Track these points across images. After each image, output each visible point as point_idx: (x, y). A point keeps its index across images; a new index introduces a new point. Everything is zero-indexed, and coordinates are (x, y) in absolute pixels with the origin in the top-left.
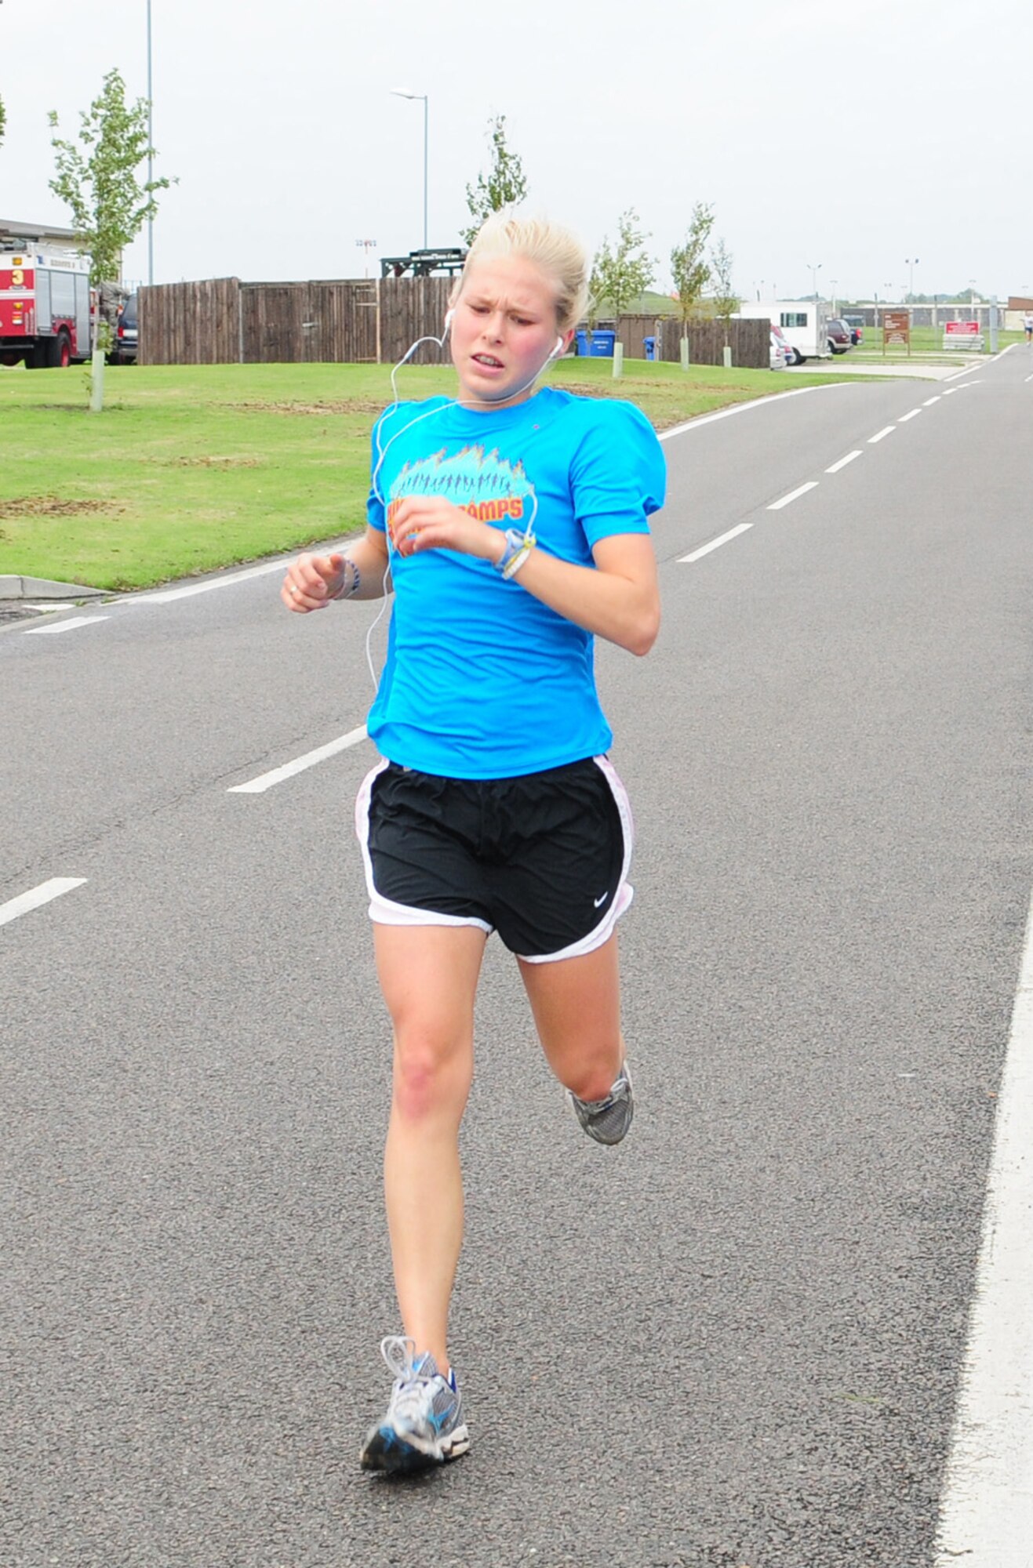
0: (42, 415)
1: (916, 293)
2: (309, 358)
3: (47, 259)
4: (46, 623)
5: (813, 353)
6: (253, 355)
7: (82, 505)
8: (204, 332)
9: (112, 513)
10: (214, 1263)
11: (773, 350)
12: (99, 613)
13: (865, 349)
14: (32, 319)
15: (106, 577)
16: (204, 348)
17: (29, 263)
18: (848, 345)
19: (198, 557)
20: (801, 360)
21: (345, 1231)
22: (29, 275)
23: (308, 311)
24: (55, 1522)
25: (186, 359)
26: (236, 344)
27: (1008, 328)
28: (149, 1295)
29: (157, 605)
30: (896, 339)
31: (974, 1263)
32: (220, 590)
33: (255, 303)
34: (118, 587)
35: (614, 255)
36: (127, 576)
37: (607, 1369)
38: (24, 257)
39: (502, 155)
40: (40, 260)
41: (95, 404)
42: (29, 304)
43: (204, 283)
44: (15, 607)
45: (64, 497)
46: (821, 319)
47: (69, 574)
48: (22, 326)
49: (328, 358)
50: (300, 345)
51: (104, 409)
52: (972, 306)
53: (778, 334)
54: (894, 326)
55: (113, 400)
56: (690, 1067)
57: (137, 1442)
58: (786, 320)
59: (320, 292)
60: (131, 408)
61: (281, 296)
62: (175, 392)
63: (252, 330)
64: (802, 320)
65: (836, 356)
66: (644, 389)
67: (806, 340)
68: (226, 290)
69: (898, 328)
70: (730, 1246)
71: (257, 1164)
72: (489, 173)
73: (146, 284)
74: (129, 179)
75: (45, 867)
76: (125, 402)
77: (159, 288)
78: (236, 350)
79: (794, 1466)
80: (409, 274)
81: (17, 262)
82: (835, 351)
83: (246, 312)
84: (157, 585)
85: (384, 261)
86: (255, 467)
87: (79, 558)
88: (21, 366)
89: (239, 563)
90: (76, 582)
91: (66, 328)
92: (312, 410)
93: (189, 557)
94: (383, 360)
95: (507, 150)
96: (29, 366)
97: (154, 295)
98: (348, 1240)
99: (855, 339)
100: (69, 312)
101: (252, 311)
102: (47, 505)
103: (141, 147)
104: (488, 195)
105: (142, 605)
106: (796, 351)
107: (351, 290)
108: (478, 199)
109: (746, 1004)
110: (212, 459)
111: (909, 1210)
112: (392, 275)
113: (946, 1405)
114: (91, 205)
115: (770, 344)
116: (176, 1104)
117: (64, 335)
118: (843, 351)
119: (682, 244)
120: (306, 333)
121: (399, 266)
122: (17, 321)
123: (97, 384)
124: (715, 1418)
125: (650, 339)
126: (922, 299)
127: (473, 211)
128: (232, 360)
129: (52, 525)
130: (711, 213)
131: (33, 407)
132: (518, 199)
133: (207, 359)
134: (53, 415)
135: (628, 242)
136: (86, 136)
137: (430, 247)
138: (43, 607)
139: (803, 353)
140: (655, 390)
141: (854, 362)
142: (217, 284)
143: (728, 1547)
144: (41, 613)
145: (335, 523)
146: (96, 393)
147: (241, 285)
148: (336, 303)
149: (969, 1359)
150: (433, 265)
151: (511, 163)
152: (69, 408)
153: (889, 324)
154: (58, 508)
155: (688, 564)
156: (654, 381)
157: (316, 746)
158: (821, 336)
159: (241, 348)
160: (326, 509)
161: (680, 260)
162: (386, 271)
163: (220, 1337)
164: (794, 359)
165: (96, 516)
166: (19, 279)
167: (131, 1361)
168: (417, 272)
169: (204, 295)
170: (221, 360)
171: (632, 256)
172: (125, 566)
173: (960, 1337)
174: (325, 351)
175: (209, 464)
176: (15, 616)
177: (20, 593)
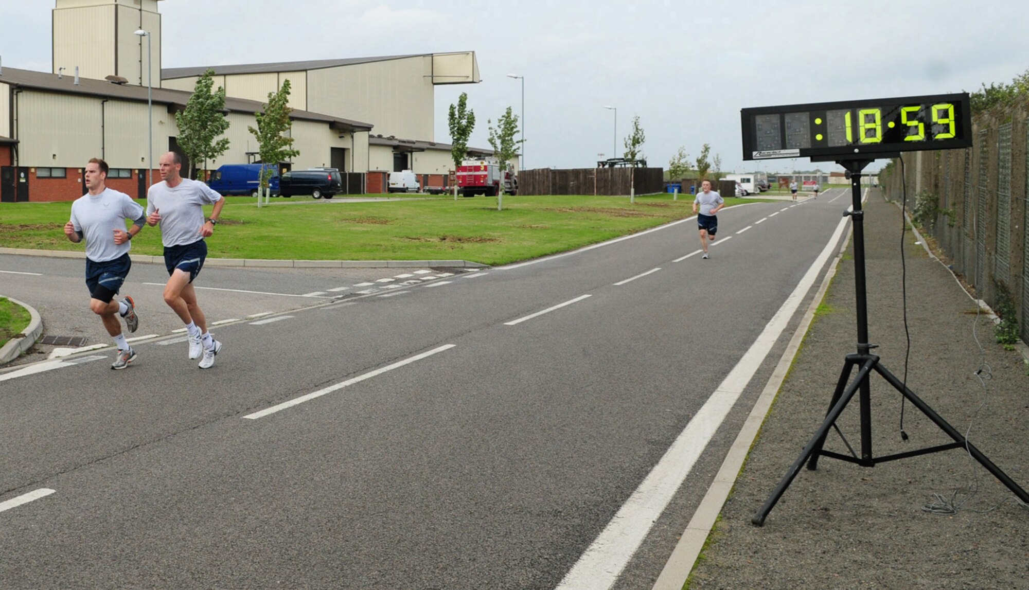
0: (483, 211)
1: (797, 170)
2: (573, 193)
3: (491, 162)
4: (470, 274)
5: (752, 192)
6: (555, 193)
7: (489, 240)
8: (539, 185)
9: (497, 242)
10: (456, 438)
11: (736, 191)
12: (486, 272)
13: (773, 190)
14: (487, 181)
15: (489, 262)
16: (539, 191)
17: (486, 163)
18: (766, 189)
19: (521, 256)
20: (748, 194)
21: (493, 434)
22: (486, 167)
23: (572, 178)
24: (399, 487)
25: (533, 194)
26: (549, 189)
27: (830, 183)
28: (438, 444)
29: (503, 270)
30: (784, 187)
31: (661, 457)
32: (524, 266)
33: (555, 176)
34: (494, 265)
35: (676, 161)
36: (497, 261)
37: (548, 471)
38: (484, 161)
39: (637, 129)
40: (489, 162)
41: (499, 208)
42: (485, 176)
43: (539, 170)
44: (462, 270)
45: (484, 237)
46: (756, 180)
47: (479, 260)
48: (483, 183)
49: (579, 194)
50: (570, 190)
51: (502, 210)
52: (817, 175)
53: (739, 185)
54: (783, 182)
55: (505, 207)
56: (605, 404)
57: (424, 474)
58: (743, 181)
59: (576, 172)
60: (510, 210)
61: (564, 174)
62: (526, 205)
63: (554, 184)
64: (748, 181)
65: (762, 193)
66: (682, 205)
67: (750, 187)
68: (546, 172)
69: (784, 184)
70: (595, 447)
71: (476, 417)
72: (632, 135)
73: (521, 170)
74: (511, 139)
75: (446, 342)
76: (509, 207)
77: (525, 171)
78: (549, 191)
79: (587, 495)
80: (607, 166)
81: (482, 163)
82: (761, 191)
83: (552, 178)
84: (506, 264)
85: (598, 162)
86: (545, 229)
87: (484, 256)
88: (483, 195)
89: (533, 258)
90: (481, 263)
91: (496, 183)
92: (568, 210)
93: (518, 256)
94: (597, 194)
95: (639, 127)
96: (486, 195)
97: (523, 174)
98: (493, 436)
99: (769, 187)
100: (498, 179)
101: (554, 178)
102: (478, 239)
103: (515, 130)
104: (632, 142)
105: (499, 270)
106: (746, 191)
107: (587, 172)
108: (628, 143)
109: (630, 389)
110: (533, 226)
111: (649, 442)
112: (601, 167)
113: (635, 487)
114: (499, 146)
115: (735, 189)
116: (460, 402)
117: (496, 186)
118: (764, 191)
119: (700, 156)
120: (571, 186)
121: (603, 164)
122: (482, 181)
123: (500, 202)
124: (570, 483)
125: (693, 187)
126: (799, 173)
127: (626, 147)
128: (547, 194)
129: (478, 245)
130: (709, 146)
131: (481, 209)
132: (641, 143)
133: (540, 194)
134: (486, 212)
135: (681, 156)
136: (499, 126)
137: (616, 157)
138: (470, 270)
139: (749, 192)
140: (687, 205)
141: (768, 195)
142: (543, 170)
143: (560, 510)
144: (469, 272)
145: (566, 246)
146: (500, 204)
147: (551, 170)
148: (581, 176)
149: (647, 478)
150: (615, 163)
151: (640, 132)
152: (491, 209)
153: (781, 182)
154: (482, 240)
155: (675, 263)
156: (687, 201)
157: (534, 313)
158: (755, 186)
159: (551, 190)
160: (564, 242)
161: (699, 161)
162: (599, 166)
163: (452, 454)
164: (745, 194)
165: (492, 243)
166: (482, 168)
167: (429, 457)
168: (610, 166)
169: (539, 173)
170: (544, 194)
171: (683, 161)
172: (497, 258)
173: (647, 473)
174: (578, 191)
175: (531, 227)
176: (462, 272)
177: (463, 265)
